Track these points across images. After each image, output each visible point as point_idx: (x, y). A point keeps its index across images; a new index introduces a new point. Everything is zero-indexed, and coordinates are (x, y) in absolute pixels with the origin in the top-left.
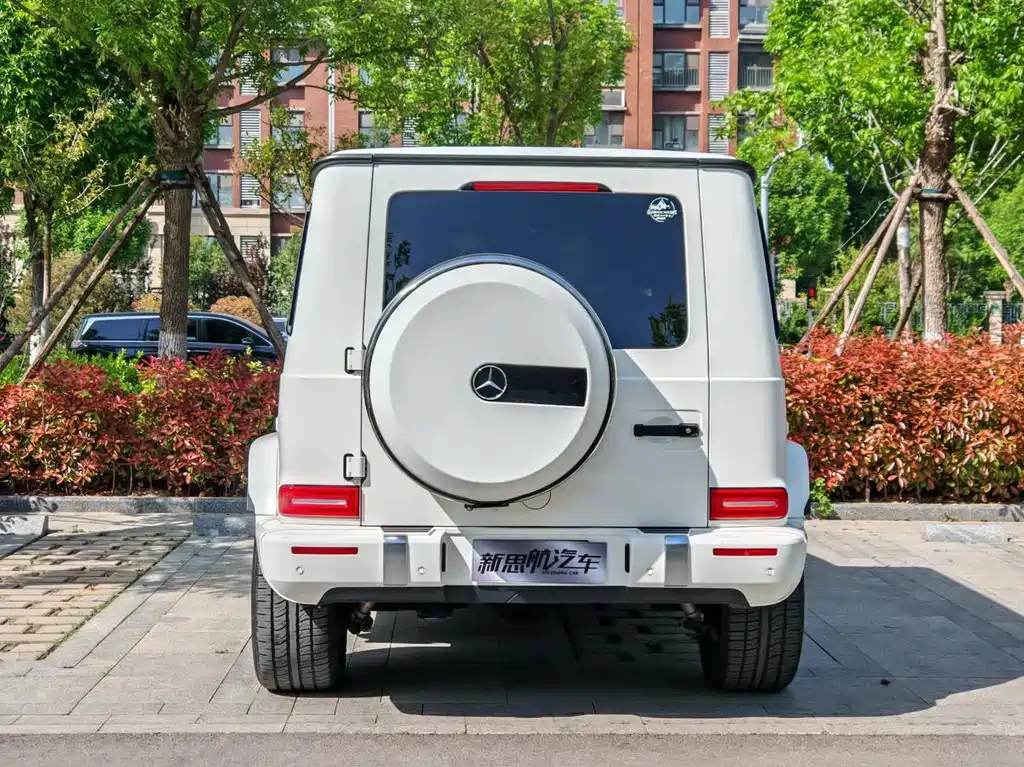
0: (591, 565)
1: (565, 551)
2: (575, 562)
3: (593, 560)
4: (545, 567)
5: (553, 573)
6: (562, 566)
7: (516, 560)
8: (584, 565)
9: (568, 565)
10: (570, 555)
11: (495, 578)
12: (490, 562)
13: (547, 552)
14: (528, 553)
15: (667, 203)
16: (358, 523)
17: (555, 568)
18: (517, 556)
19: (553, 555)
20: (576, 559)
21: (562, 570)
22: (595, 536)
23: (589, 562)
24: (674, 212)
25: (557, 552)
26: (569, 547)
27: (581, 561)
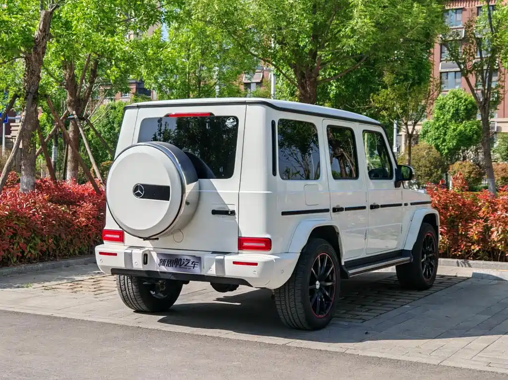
0: (195, 266)
1: (187, 259)
2: (190, 264)
3: (196, 263)
4: (180, 266)
5: (182, 268)
6: (185, 265)
7: (170, 262)
8: (193, 265)
9: (188, 265)
10: (188, 261)
11: (164, 269)
12: (162, 262)
13: (181, 259)
14: (174, 259)
15: (233, 119)
16: (123, 244)
17: (183, 266)
18: (171, 260)
19: (183, 260)
20: (191, 263)
21: (185, 267)
22: (197, 254)
23: (195, 264)
24: (235, 123)
25: (184, 260)
26: (188, 258)
27: (192, 264)
